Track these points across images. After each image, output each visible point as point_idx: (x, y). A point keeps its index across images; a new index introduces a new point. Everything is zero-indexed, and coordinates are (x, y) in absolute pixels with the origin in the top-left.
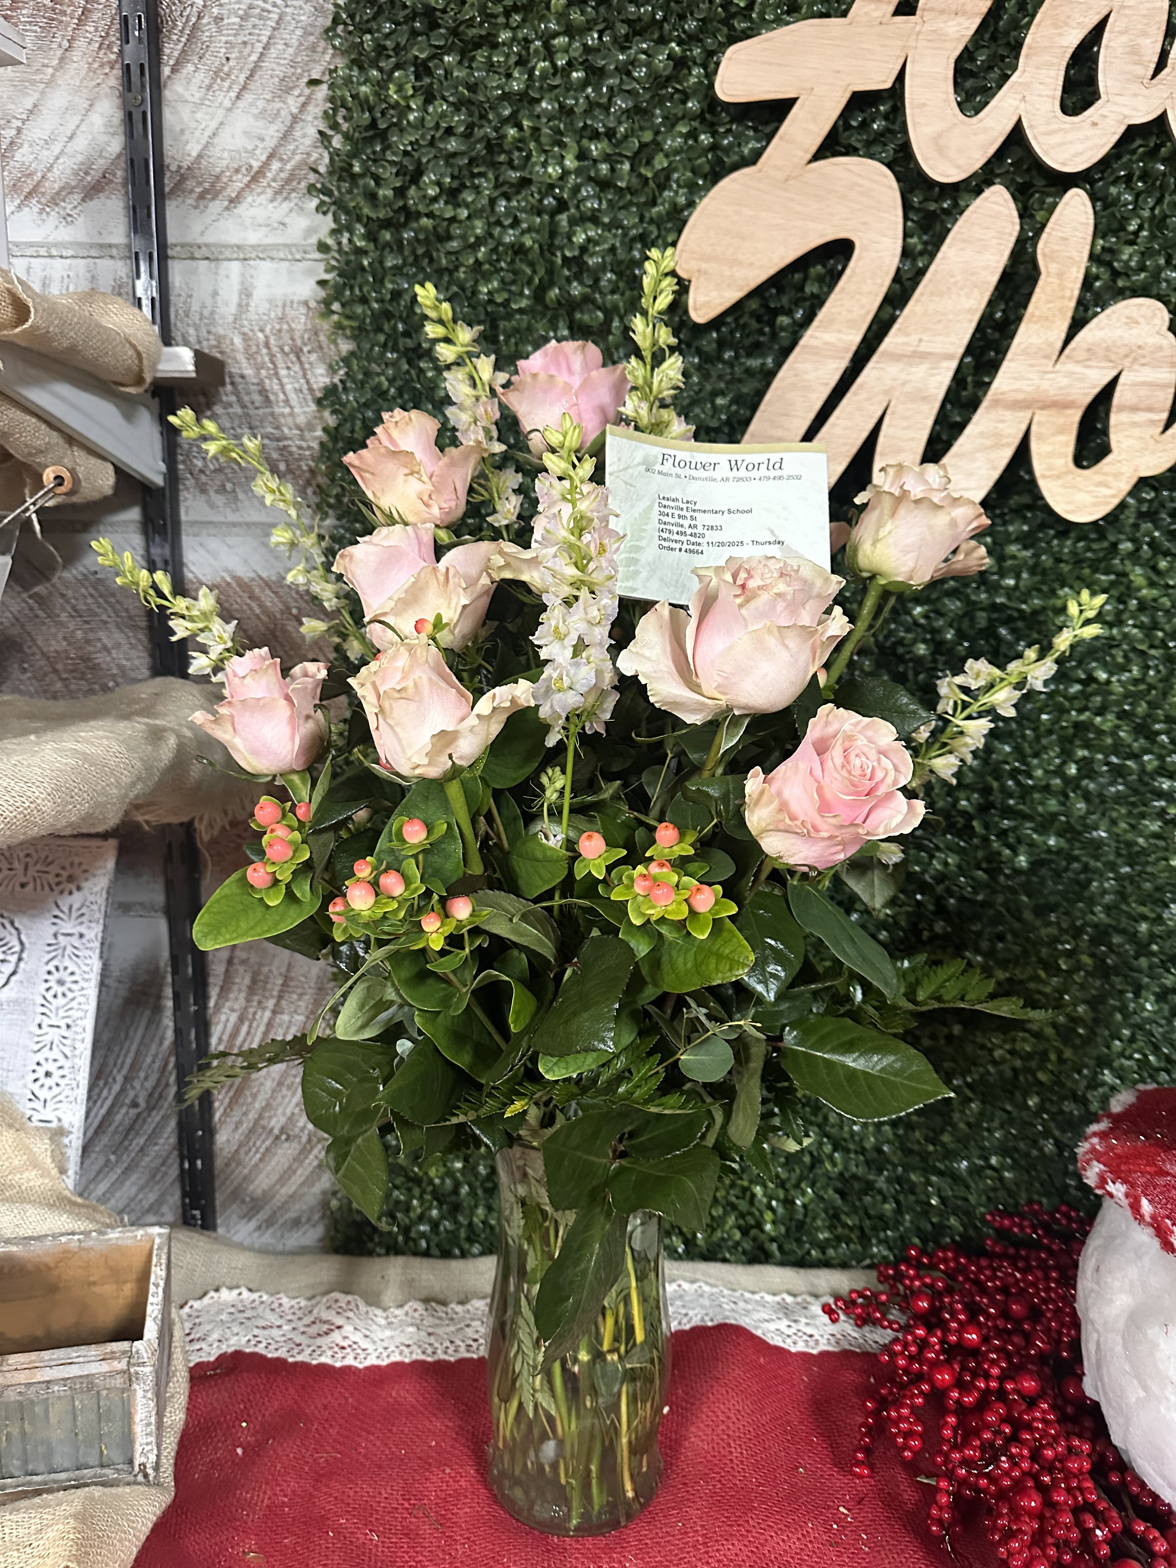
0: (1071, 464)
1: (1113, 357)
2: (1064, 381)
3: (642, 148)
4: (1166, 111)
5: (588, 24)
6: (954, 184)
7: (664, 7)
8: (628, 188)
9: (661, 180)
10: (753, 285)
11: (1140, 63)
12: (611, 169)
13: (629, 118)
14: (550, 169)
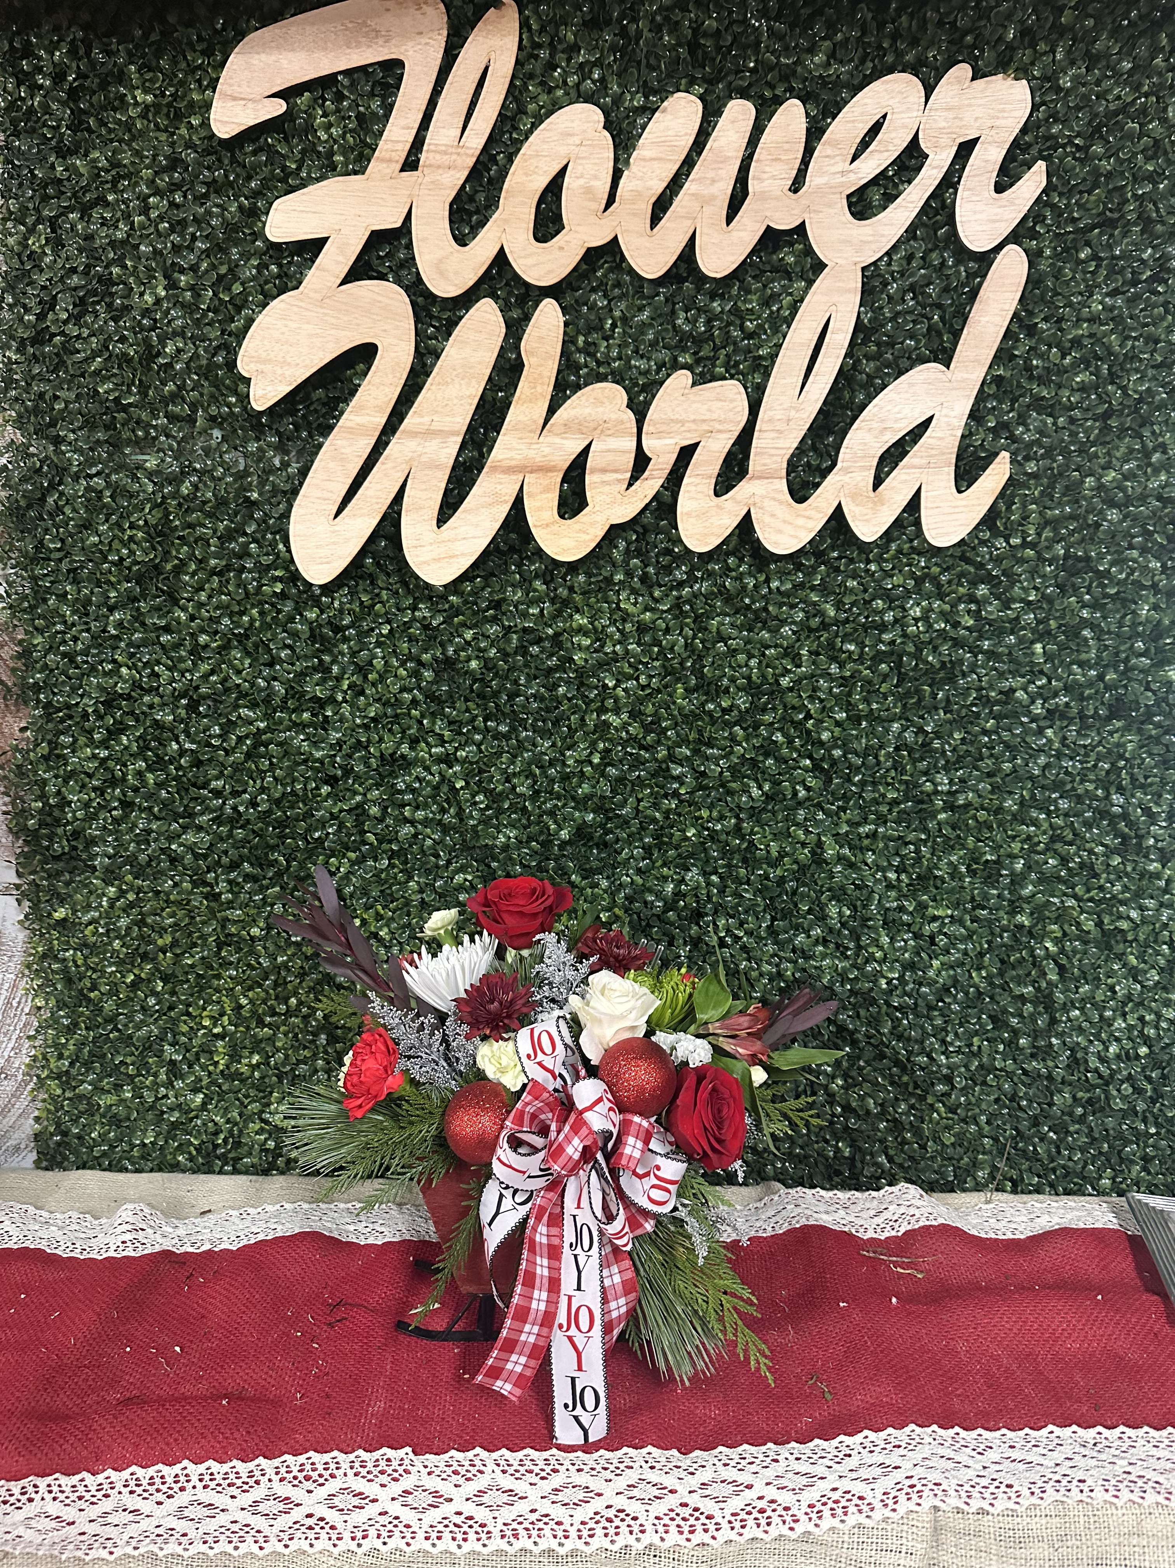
0: (556, 516)
1: (585, 430)
2: (547, 450)
3: (221, 278)
4: (616, 237)
5: (175, 187)
6: (452, 299)
7: (234, 171)
8: (209, 310)
9: (238, 302)
10: (299, 381)
11: (594, 200)
12: (197, 295)
13: (208, 256)
14: (147, 297)
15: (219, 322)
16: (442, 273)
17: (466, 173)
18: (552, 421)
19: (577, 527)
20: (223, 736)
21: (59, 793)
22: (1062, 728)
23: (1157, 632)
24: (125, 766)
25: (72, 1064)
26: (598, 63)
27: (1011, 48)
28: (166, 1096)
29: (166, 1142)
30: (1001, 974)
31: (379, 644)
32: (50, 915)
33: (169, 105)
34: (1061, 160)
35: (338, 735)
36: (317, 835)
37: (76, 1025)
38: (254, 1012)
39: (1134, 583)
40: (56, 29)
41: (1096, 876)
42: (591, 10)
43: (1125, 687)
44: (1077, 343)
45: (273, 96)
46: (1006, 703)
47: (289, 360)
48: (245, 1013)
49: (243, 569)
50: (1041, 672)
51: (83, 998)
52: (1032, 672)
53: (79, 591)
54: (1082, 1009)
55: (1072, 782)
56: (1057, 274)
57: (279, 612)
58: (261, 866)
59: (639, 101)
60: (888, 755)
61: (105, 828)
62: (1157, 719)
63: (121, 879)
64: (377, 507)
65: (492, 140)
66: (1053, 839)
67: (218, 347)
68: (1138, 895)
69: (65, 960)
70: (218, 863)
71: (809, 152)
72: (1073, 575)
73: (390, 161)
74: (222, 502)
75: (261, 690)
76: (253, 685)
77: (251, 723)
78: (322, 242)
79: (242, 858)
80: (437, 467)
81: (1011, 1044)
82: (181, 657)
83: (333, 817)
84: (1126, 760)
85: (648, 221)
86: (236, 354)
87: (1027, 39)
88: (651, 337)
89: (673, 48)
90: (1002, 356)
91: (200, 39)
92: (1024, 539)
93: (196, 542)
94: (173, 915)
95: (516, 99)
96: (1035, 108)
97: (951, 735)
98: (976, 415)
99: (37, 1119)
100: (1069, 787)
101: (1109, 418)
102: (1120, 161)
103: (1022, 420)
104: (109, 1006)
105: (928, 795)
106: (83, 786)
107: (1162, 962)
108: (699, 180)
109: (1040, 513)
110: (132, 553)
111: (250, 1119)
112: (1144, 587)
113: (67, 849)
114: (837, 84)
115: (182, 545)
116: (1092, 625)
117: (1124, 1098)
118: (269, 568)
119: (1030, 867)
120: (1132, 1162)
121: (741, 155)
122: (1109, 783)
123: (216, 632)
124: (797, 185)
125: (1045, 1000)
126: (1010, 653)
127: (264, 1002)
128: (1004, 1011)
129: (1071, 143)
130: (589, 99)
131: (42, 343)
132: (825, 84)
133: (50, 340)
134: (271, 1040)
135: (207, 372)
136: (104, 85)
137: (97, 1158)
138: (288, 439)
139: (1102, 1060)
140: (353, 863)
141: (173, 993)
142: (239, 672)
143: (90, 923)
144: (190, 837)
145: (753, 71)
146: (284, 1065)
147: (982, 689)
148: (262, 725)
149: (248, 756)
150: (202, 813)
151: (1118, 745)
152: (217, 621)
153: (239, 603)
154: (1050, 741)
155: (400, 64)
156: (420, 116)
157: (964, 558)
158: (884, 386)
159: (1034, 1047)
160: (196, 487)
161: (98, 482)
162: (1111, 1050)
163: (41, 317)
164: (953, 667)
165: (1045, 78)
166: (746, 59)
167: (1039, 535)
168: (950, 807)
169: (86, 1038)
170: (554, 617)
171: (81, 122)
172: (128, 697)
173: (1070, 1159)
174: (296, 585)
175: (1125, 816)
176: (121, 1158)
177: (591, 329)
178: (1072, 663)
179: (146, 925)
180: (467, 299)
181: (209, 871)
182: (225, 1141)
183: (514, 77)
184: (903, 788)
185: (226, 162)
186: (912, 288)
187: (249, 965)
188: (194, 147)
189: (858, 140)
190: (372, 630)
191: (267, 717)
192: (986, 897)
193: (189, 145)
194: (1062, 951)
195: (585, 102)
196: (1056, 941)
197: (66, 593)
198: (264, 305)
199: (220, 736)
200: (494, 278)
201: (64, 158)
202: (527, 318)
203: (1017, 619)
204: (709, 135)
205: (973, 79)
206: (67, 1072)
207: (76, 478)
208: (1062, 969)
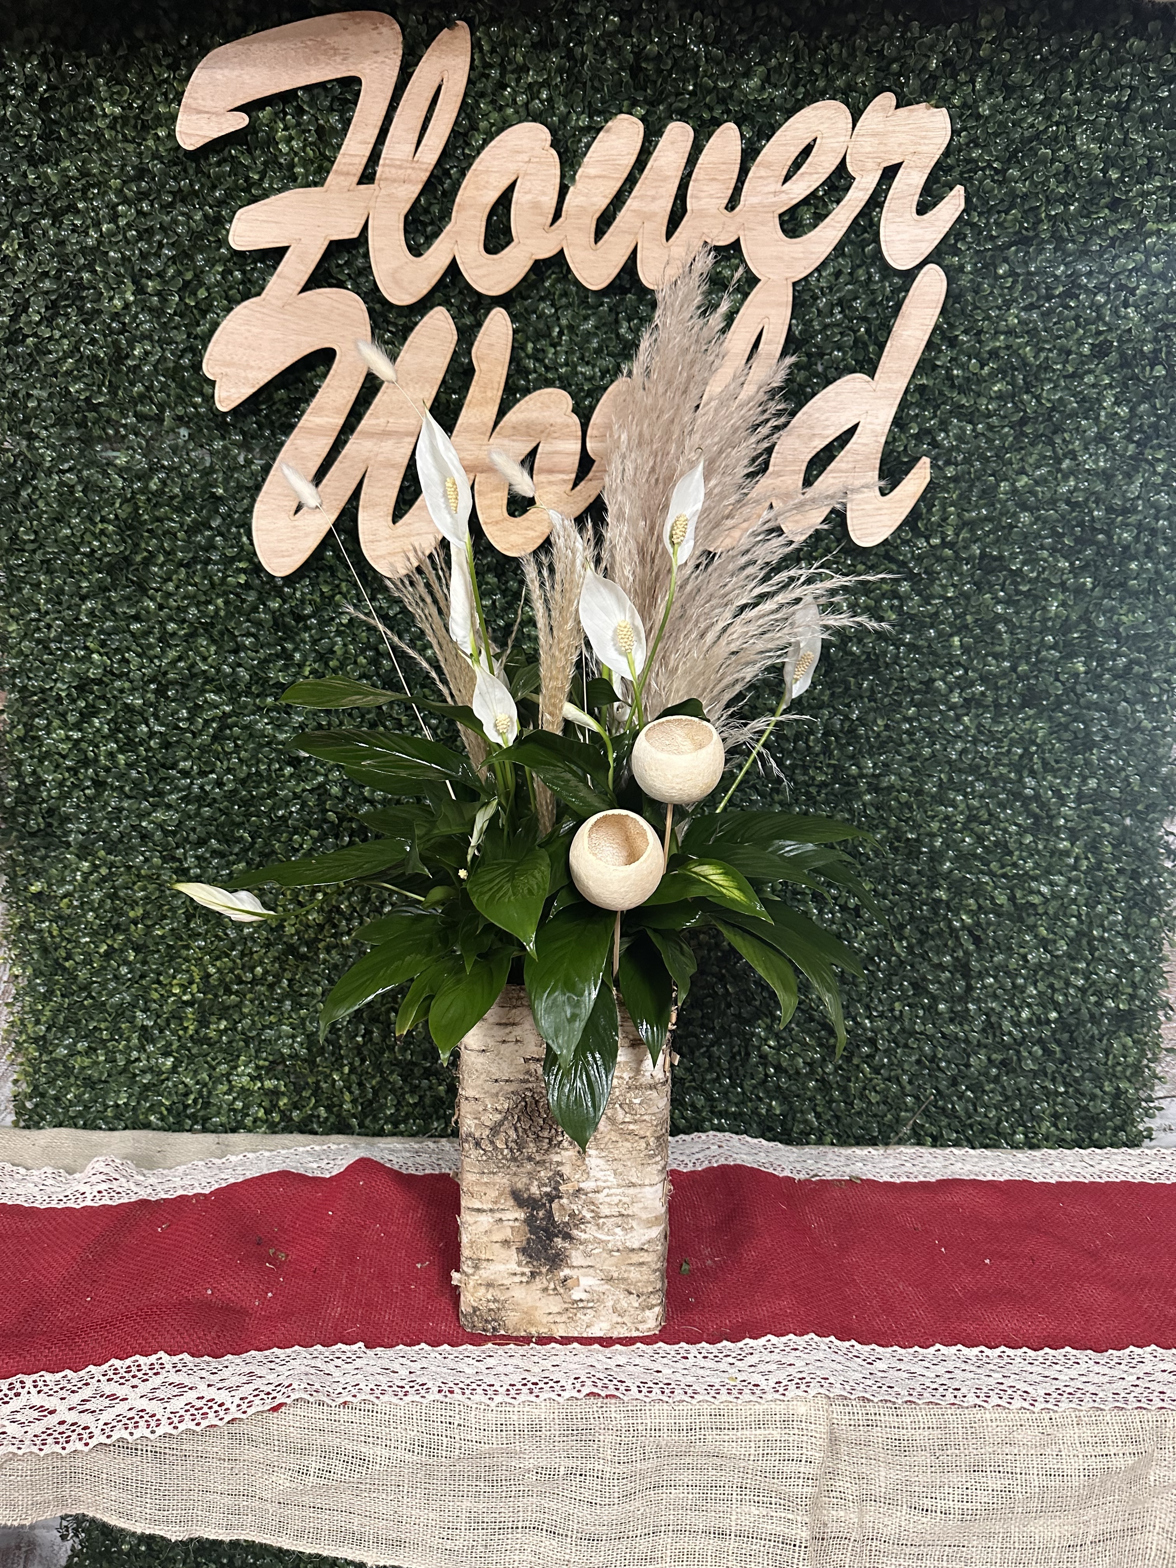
0: (506, 514)
1: (532, 433)
3: (186, 284)
4: (562, 251)
5: (142, 195)
6: (408, 306)
7: (199, 181)
8: (175, 314)
9: (203, 307)
10: (262, 383)
11: (541, 215)
12: (164, 300)
13: (174, 263)
14: (116, 302)
15: (185, 325)
16: (397, 282)
17: (420, 187)
18: (501, 424)
19: (525, 524)
20: (190, 720)
21: (34, 772)
22: (978, 716)
23: (1066, 627)
24: (97, 747)
25: (48, 1029)
26: (546, 84)
27: (934, 77)
28: (138, 1060)
29: (138, 1103)
30: (920, 943)
31: (339, 633)
32: (26, 889)
33: (137, 117)
34: (981, 182)
35: (301, 719)
36: (280, 813)
37: (51, 992)
38: (221, 981)
39: (1046, 580)
40: (28, 42)
41: (1010, 853)
42: (539, 33)
43: (1036, 677)
44: (994, 354)
45: (237, 109)
46: (926, 692)
47: (252, 364)
48: (213, 981)
49: (208, 561)
50: (959, 664)
51: (58, 966)
52: (950, 663)
53: (52, 581)
54: (995, 977)
55: (987, 766)
56: (977, 289)
57: (243, 601)
58: (227, 842)
59: (584, 121)
60: (817, 740)
61: (78, 806)
62: (1066, 707)
63: (94, 855)
64: (334, 503)
65: (445, 154)
66: (972, 818)
67: (184, 351)
68: (1048, 872)
69: (41, 930)
70: (186, 840)
71: (744, 172)
72: (989, 573)
73: (348, 174)
74: (188, 498)
75: (227, 676)
76: (218, 671)
77: (217, 707)
78: (284, 250)
79: (209, 836)
80: (393, 466)
81: (931, 1009)
82: (150, 644)
83: (296, 796)
84: (1037, 745)
85: (593, 235)
86: (202, 357)
87: (948, 70)
88: (595, 345)
89: (617, 72)
90: (924, 366)
91: (166, 54)
92: (943, 539)
93: (164, 534)
94: (144, 889)
95: (469, 117)
96: (954, 132)
97: (875, 722)
98: (899, 422)
99: (15, 1082)
100: (983, 770)
101: (1026, 424)
102: (1034, 184)
103: (944, 426)
104: (83, 974)
105: (854, 778)
106: (58, 766)
107: (1071, 933)
108: (642, 197)
109: (959, 515)
110: (103, 545)
111: (217, 1081)
112: (1053, 586)
113: (42, 826)
114: (771, 107)
115: (150, 538)
116: (1007, 621)
117: (1035, 1059)
118: (233, 560)
119: (948, 846)
120: (1043, 1119)
121: (680, 174)
122: (1021, 766)
123: (184, 621)
124: (732, 203)
125: (962, 968)
126: (930, 646)
127: (232, 971)
128: (924, 979)
129: (989, 165)
130: (536, 118)
131: (16, 343)
132: (760, 107)
133: (23, 341)
134: (239, 1006)
135: (175, 373)
136: (73, 98)
137: (72, 1118)
138: (253, 438)
139: (1015, 1024)
140: (315, 840)
141: (144, 962)
142: (204, 659)
143: (65, 896)
144: (159, 815)
145: (692, 94)
146: (250, 1030)
147: (904, 679)
148: (227, 709)
149: (215, 738)
150: (171, 793)
151: (1030, 731)
152: (185, 610)
153: (205, 593)
154: (967, 728)
155: (357, 81)
156: (377, 131)
157: (888, 557)
158: (814, 394)
159: (952, 1011)
160: (164, 482)
161: (71, 477)
162: (1024, 1015)
163: (14, 319)
164: (877, 659)
165: (965, 105)
166: (685, 81)
167: (957, 535)
168: (873, 788)
169: (61, 1005)
170: (505, 610)
171: (52, 132)
172: (99, 682)
173: (986, 1116)
174: (259, 576)
175: (1037, 797)
176: (95, 1118)
177: (539, 336)
178: (987, 655)
179: (119, 898)
180: (422, 306)
181: (177, 848)
182: (195, 1101)
183: (466, 95)
184: (831, 771)
185: (191, 172)
186: (840, 303)
187: (217, 936)
188: (160, 158)
189: (790, 163)
190: (333, 619)
191: (232, 701)
192: (908, 872)
193: (156, 156)
194: (978, 924)
195: (534, 121)
196: (972, 913)
197: (40, 583)
198: (229, 310)
199: (187, 719)
200: (446, 286)
201: (36, 167)
202: (479, 325)
203: (937, 614)
204: (650, 153)
205: (897, 107)
206: (44, 1037)
207: (49, 473)
208: (977, 941)
